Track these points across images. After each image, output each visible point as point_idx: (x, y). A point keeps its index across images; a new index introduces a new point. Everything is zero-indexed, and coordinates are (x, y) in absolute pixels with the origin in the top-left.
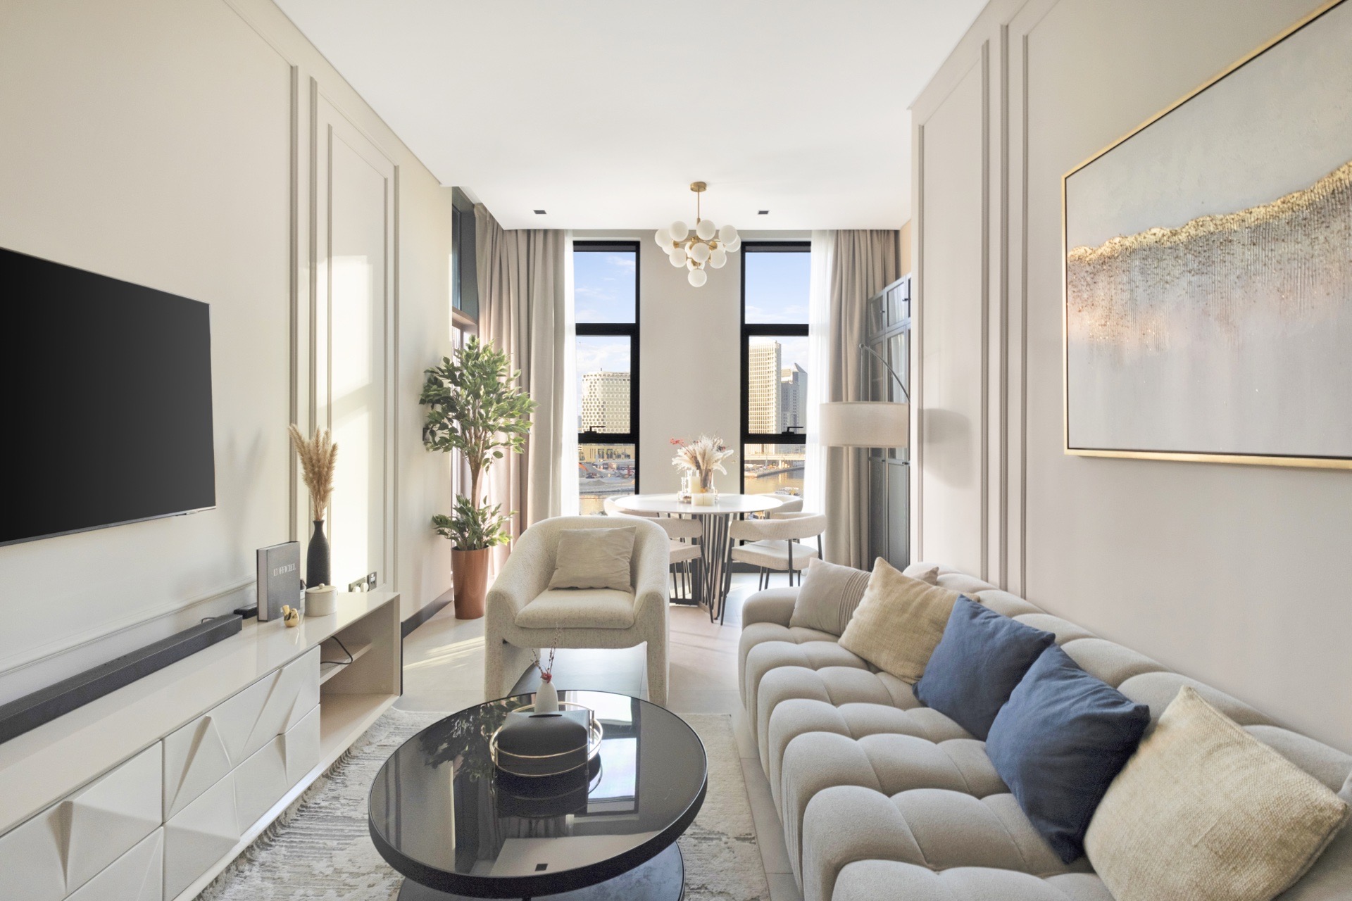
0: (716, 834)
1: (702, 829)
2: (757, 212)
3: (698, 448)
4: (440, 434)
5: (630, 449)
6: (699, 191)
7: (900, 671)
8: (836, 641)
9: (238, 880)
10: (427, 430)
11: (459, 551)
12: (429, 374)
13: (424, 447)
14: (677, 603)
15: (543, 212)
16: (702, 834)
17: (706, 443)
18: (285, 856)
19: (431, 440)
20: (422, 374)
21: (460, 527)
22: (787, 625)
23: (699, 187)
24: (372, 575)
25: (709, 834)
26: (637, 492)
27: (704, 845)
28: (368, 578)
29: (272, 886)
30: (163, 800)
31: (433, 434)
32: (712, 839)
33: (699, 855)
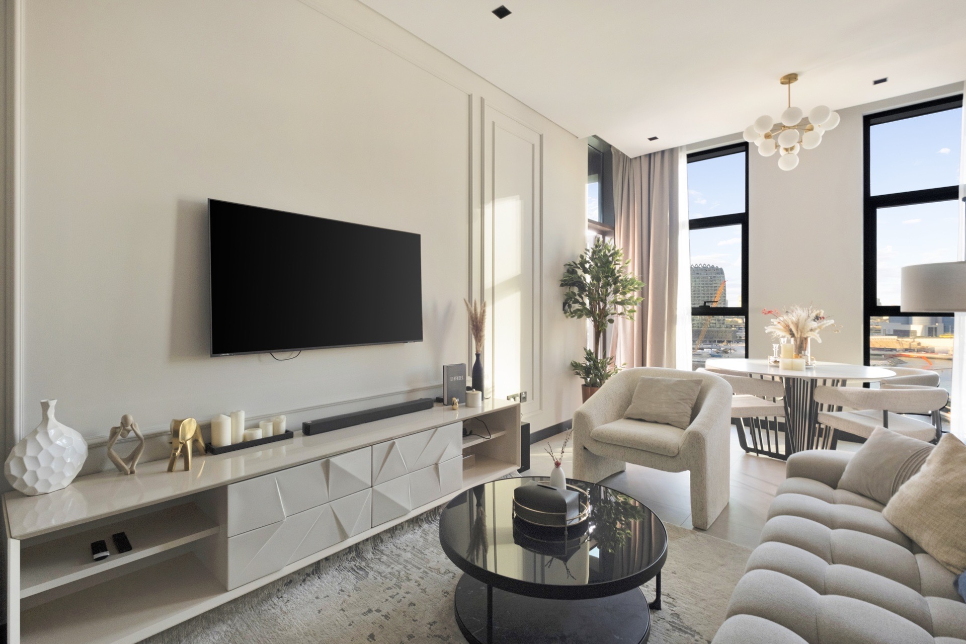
0: (691, 631)
1: (682, 622)
2: (872, 83)
3: (791, 318)
4: (577, 306)
5: (740, 320)
6: (789, 83)
7: (943, 557)
8: (880, 511)
9: (412, 532)
10: (566, 304)
11: (587, 388)
12: (568, 267)
13: (564, 315)
14: (770, 456)
15: (655, 138)
16: (679, 625)
17: (799, 314)
18: (434, 530)
19: (569, 311)
20: (562, 266)
21: (587, 371)
22: (834, 486)
23: (790, 78)
24: (524, 393)
25: (686, 628)
26: (747, 356)
27: (677, 633)
28: (521, 394)
29: (422, 541)
30: (372, 475)
31: (570, 306)
32: (686, 633)
33: (667, 637)
